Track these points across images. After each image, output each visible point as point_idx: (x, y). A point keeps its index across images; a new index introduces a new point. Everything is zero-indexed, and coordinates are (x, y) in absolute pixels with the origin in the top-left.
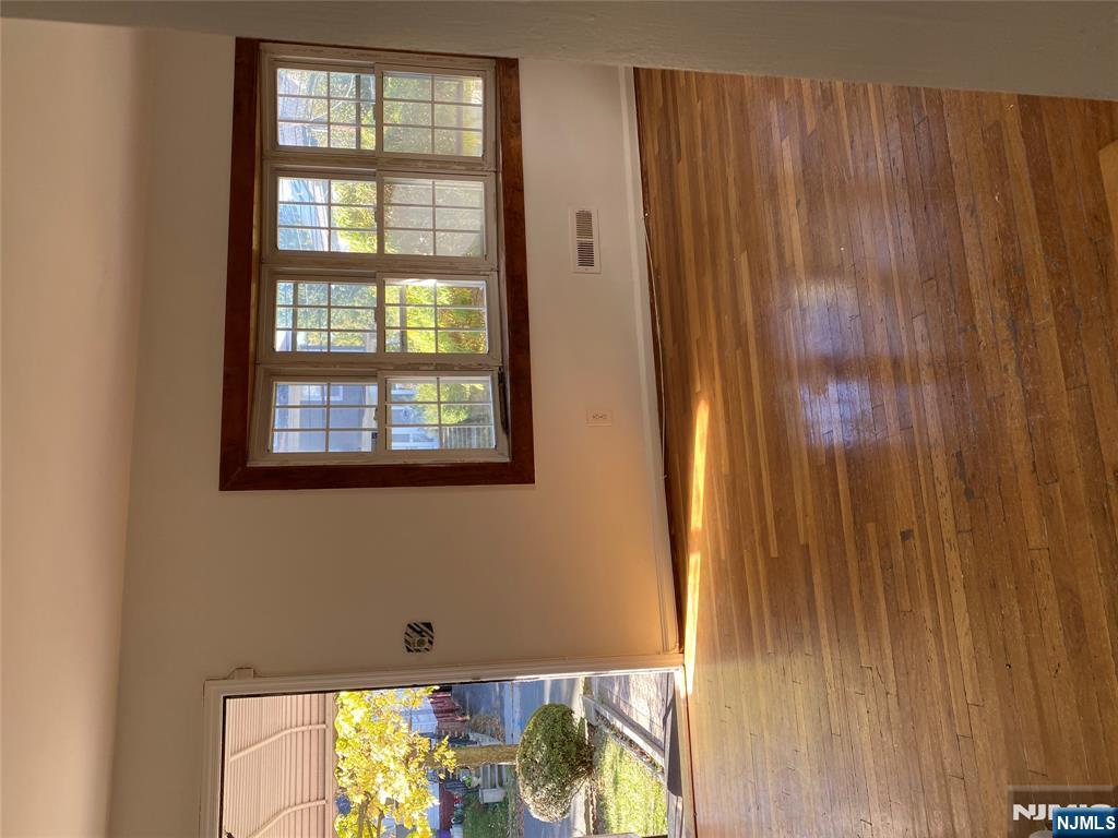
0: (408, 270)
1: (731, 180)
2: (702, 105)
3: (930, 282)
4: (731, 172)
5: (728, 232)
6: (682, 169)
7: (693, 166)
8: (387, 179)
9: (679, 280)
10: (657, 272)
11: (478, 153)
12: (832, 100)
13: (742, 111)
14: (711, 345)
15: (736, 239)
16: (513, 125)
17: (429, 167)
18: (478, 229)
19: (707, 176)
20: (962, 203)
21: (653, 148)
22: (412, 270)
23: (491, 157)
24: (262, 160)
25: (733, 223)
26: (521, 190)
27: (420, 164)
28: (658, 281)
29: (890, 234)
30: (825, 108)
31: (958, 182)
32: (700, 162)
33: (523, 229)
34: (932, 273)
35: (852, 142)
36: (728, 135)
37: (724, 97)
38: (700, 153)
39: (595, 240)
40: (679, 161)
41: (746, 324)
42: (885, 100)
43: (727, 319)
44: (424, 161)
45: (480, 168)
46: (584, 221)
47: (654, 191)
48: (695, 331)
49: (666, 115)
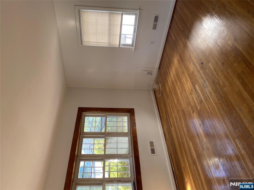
0: (111, 157)
1: (184, 127)
2: (175, 114)
3: (236, 130)
4: (184, 125)
5: (186, 138)
6: (173, 129)
7: (175, 127)
8: (107, 138)
9: (176, 154)
10: (171, 154)
11: (127, 131)
12: (202, 102)
13: (183, 112)
14: (187, 167)
15: (188, 139)
16: (134, 124)
17: (116, 135)
18: (127, 148)
19: (178, 128)
20: (237, 109)
21: (165, 127)
22: (112, 157)
23: (129, 132)
24: (80, 135)
25: (186, 136)
26: (136, 137)
27: (114, 134)
28: (171, 156)
29: (223, 123)
30: (201, 104)
31: (235, 106)
32: (176, 126)
33: (138, 146)
34: (236, 127)
35: (209, 108)
36: (181, 118)
37: (179, 111)
38: (176, 124)
39: (155, 148)
40: (171, 128)
41: (195, 158)
42: (213, 97)
43: (190, 159)
44: (115, 133)
45: (127, 134)
46: (152, 144)
47: (167, 136)
48: (183, 165)
49: (167, 119)
